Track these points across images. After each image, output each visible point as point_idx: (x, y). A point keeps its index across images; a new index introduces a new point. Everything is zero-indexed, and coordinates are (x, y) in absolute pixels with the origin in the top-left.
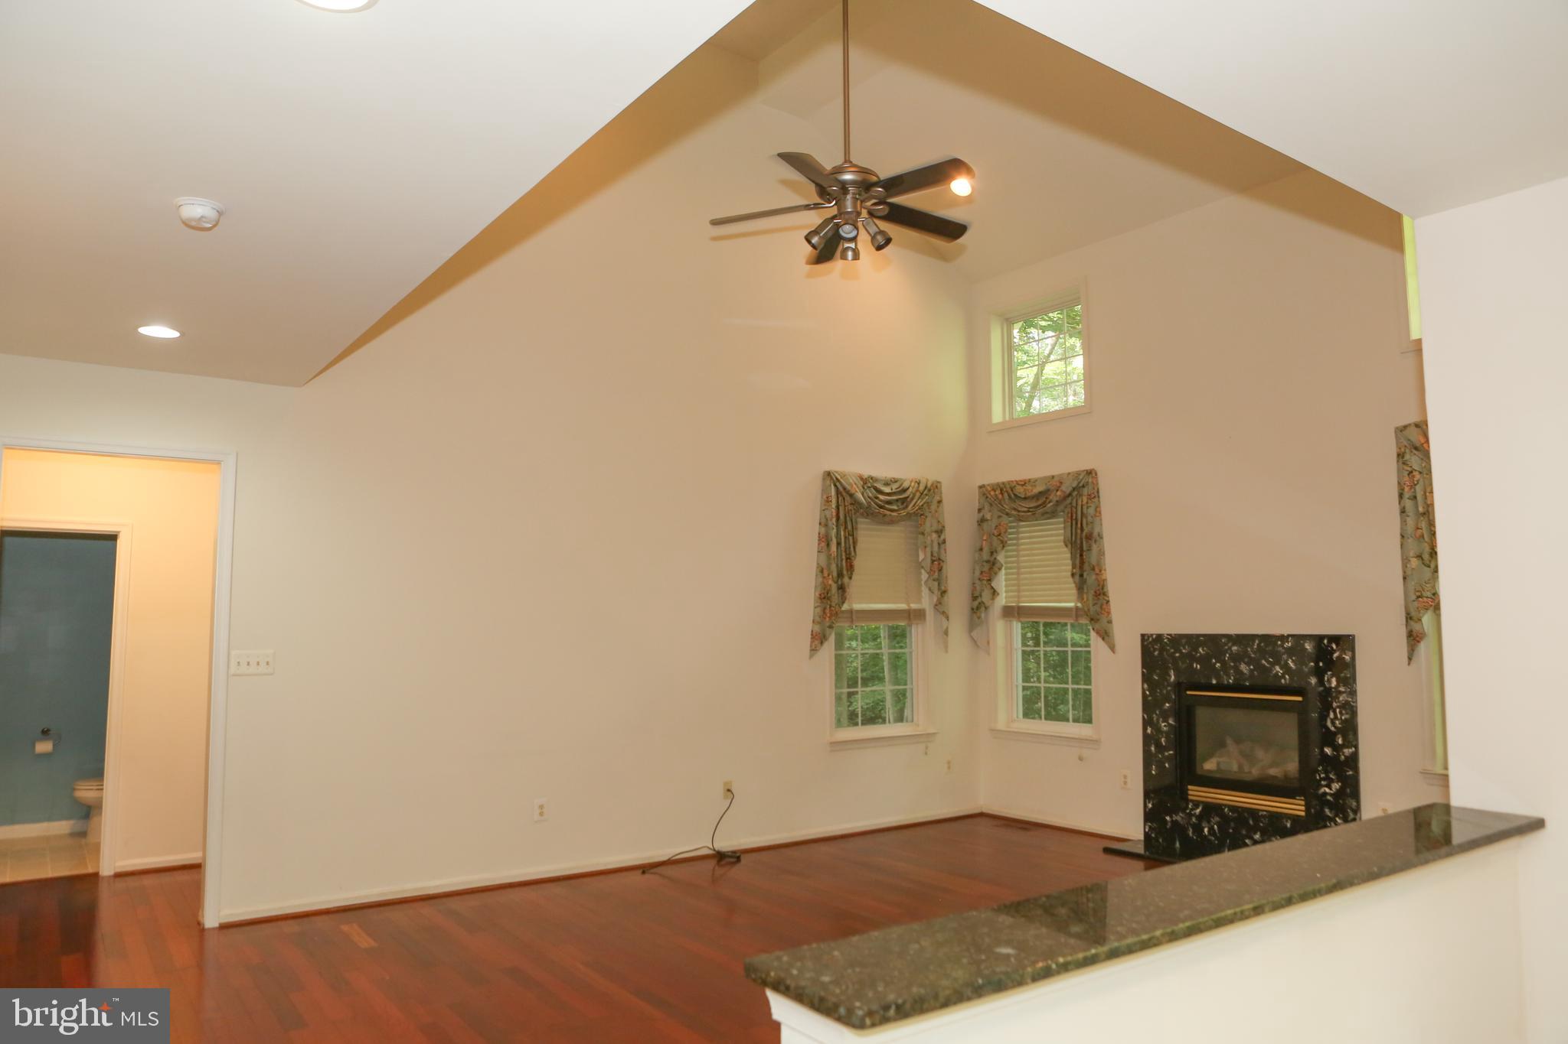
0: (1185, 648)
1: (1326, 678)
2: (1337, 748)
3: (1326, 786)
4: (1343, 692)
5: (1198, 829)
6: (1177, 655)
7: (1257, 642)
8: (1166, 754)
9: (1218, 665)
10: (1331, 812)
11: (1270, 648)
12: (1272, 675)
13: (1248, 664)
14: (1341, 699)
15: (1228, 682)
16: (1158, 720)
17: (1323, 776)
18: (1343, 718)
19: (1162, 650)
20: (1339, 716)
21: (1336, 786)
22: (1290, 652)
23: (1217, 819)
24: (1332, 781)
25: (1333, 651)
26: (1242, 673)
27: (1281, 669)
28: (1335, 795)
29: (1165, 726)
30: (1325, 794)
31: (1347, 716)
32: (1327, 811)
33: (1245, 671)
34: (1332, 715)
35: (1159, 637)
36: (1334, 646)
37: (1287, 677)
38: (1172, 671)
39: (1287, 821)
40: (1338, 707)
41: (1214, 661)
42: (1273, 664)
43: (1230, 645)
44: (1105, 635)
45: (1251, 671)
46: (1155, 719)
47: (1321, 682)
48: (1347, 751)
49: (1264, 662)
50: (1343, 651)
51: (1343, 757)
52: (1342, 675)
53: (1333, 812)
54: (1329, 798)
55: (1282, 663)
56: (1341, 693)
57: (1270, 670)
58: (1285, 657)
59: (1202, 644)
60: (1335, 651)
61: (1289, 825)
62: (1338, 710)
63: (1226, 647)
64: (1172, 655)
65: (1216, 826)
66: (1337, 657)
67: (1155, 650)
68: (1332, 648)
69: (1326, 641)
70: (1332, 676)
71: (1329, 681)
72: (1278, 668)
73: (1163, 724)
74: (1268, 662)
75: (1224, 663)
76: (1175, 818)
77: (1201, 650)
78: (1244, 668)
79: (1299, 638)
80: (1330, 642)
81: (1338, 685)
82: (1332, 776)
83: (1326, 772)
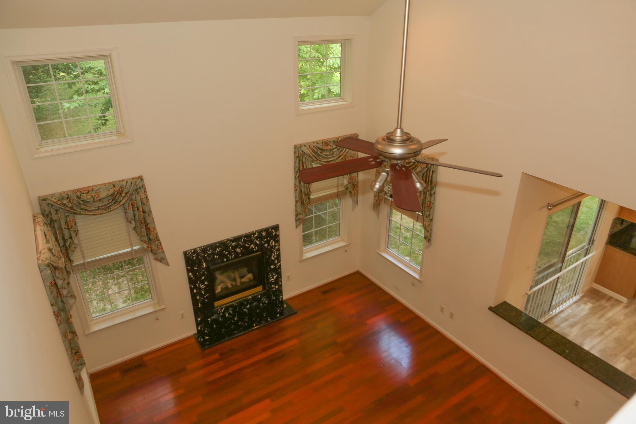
0: (209, 251)
1: (271, 243)
2: (275, 265)
3: (272, 278)
4: (277, 245)
5: (224, 316)
6: (206, 255)
7: (243, 238)
8: (205, 296)
9: (227, 253)
10: (274, 286)
11: (249, 239)
12: (250, 249)
13: (240, 248)
14: (276, 248)
15: (232, 258)
16: (199, 285)
17: (271, 276)
18: (277, 254)
19: (198, 255)
20: (276, 254)
21: (275, 277)
22: (257, 238)
23: (231, 309)
24: (274, 276)
25: (273, 232)
26: (237, 252)
27: (254, 245)
28: (275, 280)
29: (203, 286)
30: (272, 281)
31: (278, 253)
32: (273, 286)
33: (239, 251)
34: (273, 255)
35: (195, 251)
36: (273, 231)
37: (256, 247)
38: (204, 263)
39: (259, 296)
40: (276, 251)
41: (224, 252)
42: (250, 245)
43: (231, 243)
44: (162, 260)
45: (241, 250)
46: (198, 286)
47: (269, 245)
48: (278, 264)
49: (246, 245)
50: (276, 231)
51: (277, 267)
52: (276, 240)
53: (275, 285)
54: (273, 281)
55: (254, 243)
56: (276, 246)
57: (249, 247)
58: (255, 240)
59: (218, 247)
60: (274, 232)
61: (259, 297)
62: (275, 252)
63: (230, 245)
64: (204, 257)
65: (231, 312)
66: (274, 235)
67: (194, 257)
68: (272, 232)
69: (270, 230)
70: (273, 241)
71: (272, 243)
72: (252, 245)
73: (202, 286)
74: (248, 244)
75: (229, 251)
76: (212, 318)
77: (217, 249)
78: (238, 250)
79: (260, 232)
80: (272, 230)
81: (275, 244)
82: (274, 274)
83: (272, 274)
